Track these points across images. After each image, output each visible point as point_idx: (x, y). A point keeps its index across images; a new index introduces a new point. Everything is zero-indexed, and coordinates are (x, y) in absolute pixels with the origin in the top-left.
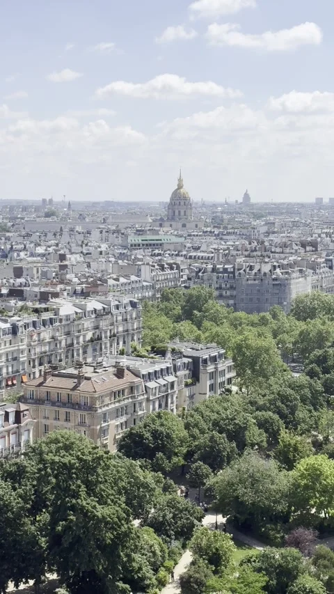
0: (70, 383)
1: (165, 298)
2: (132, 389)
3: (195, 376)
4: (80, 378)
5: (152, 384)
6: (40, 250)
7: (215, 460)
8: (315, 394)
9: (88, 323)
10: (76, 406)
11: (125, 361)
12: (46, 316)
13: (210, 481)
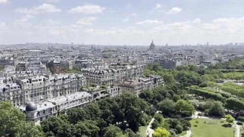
0: (129, 83)
1: (149, 66)
2: (142, 84)
3: (155, 82)
4: (131, 82)
5: (146, 83)
6: (123, 56)
7: (159, 99)
8: (181, 87)
9: (133, 71)
10: (131, 87)
11: (140, 78)
12: (124, 69)
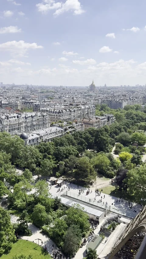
0: (88, 120)
1: (96, 106)
2: (99, 121)
3: (109, 120)
4: (90, 119)
5: (102, 121)
8: (133, 123)
9: (86, 110)
10: (90, 124)
11: (97, 117)
12: (79, 109)
13: (116, 137)
